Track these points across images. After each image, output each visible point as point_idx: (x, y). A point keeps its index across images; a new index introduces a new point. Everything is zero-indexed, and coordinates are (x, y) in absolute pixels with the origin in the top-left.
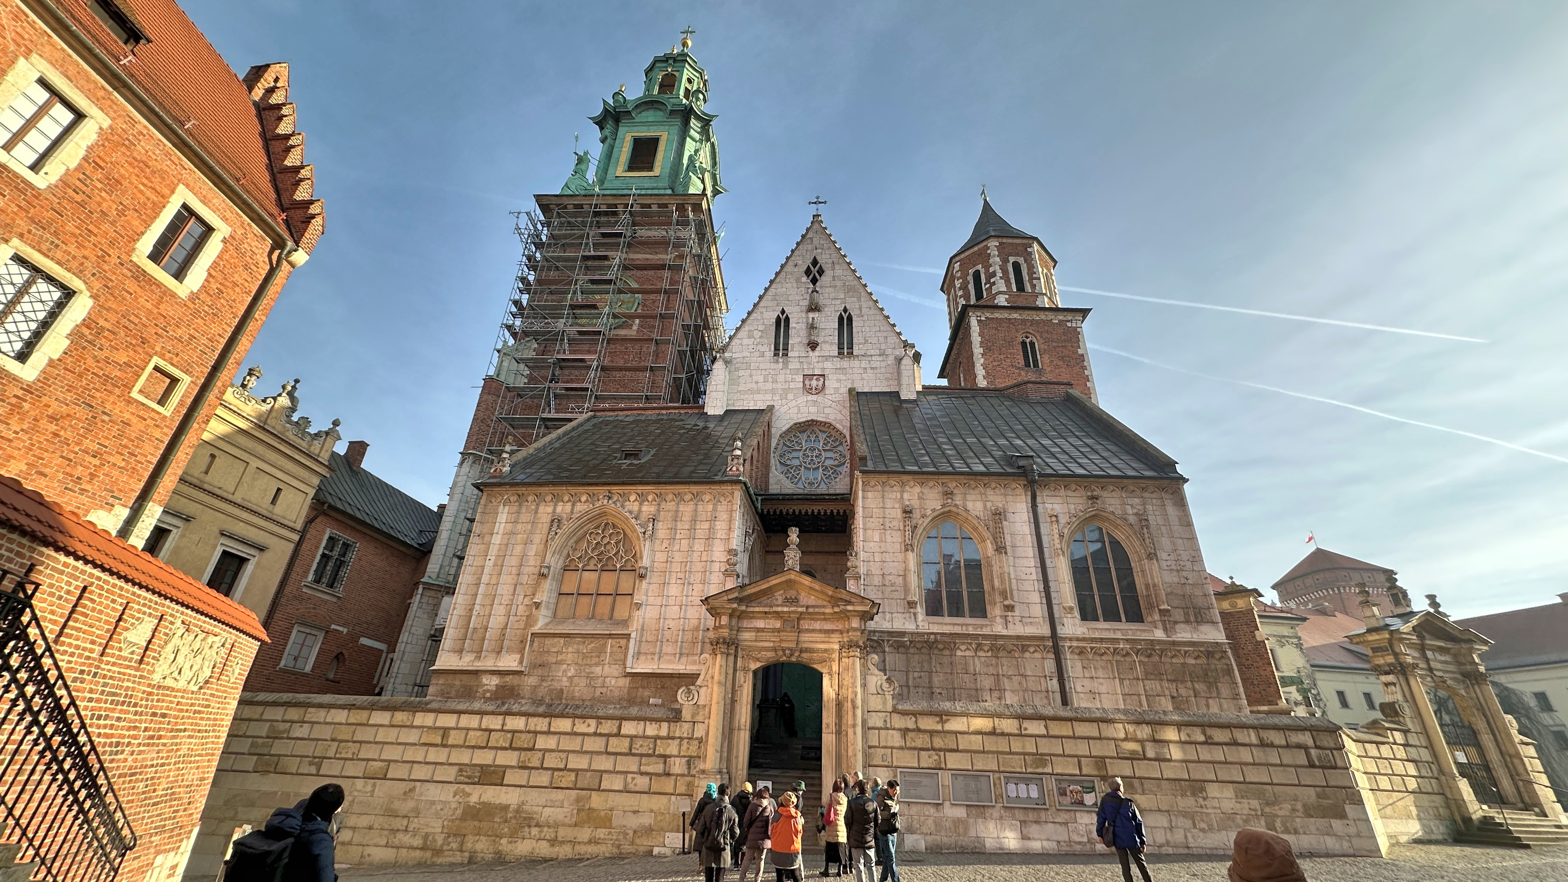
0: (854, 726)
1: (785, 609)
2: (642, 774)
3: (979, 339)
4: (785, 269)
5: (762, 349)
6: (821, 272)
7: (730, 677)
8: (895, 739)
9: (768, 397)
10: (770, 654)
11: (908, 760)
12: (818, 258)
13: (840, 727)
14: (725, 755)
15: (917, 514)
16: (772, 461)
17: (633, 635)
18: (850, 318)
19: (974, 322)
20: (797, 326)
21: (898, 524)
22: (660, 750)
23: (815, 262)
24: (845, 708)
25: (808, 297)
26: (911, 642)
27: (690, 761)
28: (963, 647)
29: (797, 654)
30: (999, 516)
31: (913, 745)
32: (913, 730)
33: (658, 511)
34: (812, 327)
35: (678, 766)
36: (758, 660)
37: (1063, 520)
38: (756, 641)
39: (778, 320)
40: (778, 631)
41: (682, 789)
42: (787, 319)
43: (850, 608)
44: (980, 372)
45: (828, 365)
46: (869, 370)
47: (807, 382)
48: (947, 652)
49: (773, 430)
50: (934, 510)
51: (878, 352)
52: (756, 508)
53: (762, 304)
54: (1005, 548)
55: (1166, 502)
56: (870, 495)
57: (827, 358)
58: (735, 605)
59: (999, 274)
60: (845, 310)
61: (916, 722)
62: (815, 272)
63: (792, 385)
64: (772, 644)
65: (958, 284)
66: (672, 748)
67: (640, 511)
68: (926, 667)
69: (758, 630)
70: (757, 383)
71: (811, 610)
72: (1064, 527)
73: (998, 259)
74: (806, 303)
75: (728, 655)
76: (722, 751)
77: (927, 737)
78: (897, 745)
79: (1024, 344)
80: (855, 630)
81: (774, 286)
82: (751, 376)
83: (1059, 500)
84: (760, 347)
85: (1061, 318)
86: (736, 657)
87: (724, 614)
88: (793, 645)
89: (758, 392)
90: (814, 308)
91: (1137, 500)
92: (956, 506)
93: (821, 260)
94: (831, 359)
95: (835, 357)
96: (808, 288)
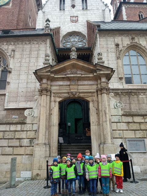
0: (106, 121)
1: (72, 75)
2: (9, 147)
3: (125, 13)
5: (55, 8)
7: (48, 104)
8: (124, 126)
9: (58, 24)
10: (66, 95)
11: (130, 135)
13: (99, 123)
14: (47, 137)
15: (121, 46)
17: (7, 94)
19: (124, 8)
20: (67, 0)
21: (114, 50)
22: (17, 137)
24: (101, 115)
26: (121, 92)
27: (32, 140)
28: (142, 94)
29: (78, 94)
31: (132, 129)
32: (131, 123)
33: (16, 48)
35: (25, 142)
36: (60, 97)
38: (59, 90)
40: (69, 85)
41: (28, 152)
43: (102, 72)
45: (79, 13)
46: (93, 14)
47: (72, 19)
48: (135, 96)
49: (60, 35)
50: (128, 44)
51: (96, 8)
52: (56, 51)
56: (102, 40)
58: (49, 74)
61: (133, 119)
63: (66, 20)
64: (66, 91)
66: (23, 135)
67: (8, 48)
68: (128, 102)
69: (60, 86)
70: (54, 19)
71: (83, 76)
75: (47, 95)
76: (45, 135)
77: (138, 125)
78: (125, 129)
79: (139, 15)
80: (104, 82)
82: (52, 17)
84: (54, 7)
86: (50, 96)
87: (44, 78)
88: (76, 91)
89: (55, 22)
92: (136, 43)
94: (80, 11)
95: (81, 10)
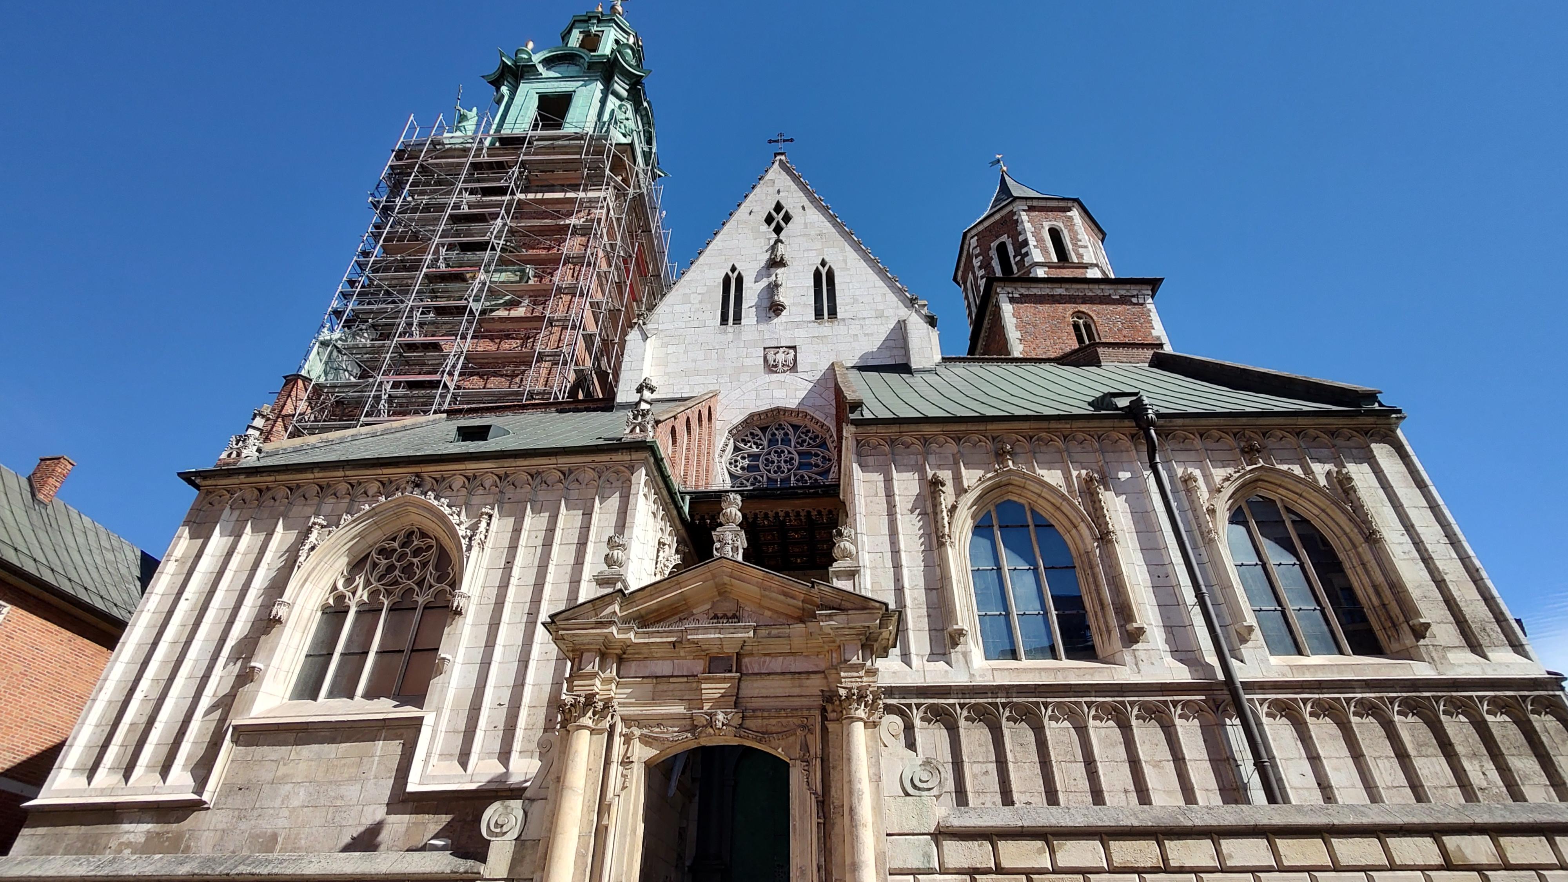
0: (859, 866)
1: (713, 634)
3: (1014, 321)
4: (736, 218)
5: (703, 317)
6: (787, 218)
9: (711, 380)
10: (681, 731)
12: (783, 203)
13: (828, 873)
15: (954, 488)
16: (717, 468)
17: (429, 720)
18: (830, 273)
19: (1004, 301)
20: (754, 287)
23: (778, 208)
24: (837, 831)
25: (768, 250)
29: (735, 723)
30: (1095, 483)
32: (988, 871)
33: (500, 502)
34: (773, 286)
36: (656, 742)
37: (1207, 486)
38: (654, 701)
39: (727, 280)
40: (699, 679)
42: (740, 280)
43: (840, 622)
45: (800, 334)
46: (860, 339)
47: (770, 357)
49: (718, 425)
50: (983, 480)
51: (872, 314)
53: (703, 261)
54: (1114, 533)
56: (871, 460)
57: (798, 324)
58: (611, 629)
59: (1033, 242)
60: (823, 263)
61: (994, 853)
62: (777, 220)
63: (748, 362)
64: (684, 708)
65: (976, 263)
67: (466, 505)
70: (694, 362)
71: (763, 634)
72: (1212, 497)
74: (767, 256)
75: (594, 732)
79: (1076, 327)
80: (851, 665)
82: (686, 353)
83: (1193, 456)
84: (699, 315)
85: (1123, 292)
87: (589, 649)
89: (697, 372)
90: (775, 263)
91: (1326, 452)
92: (1020, 470)
93: (787, 206)
94: (805, 325)
95: (810, 322)
96: (769, 239)
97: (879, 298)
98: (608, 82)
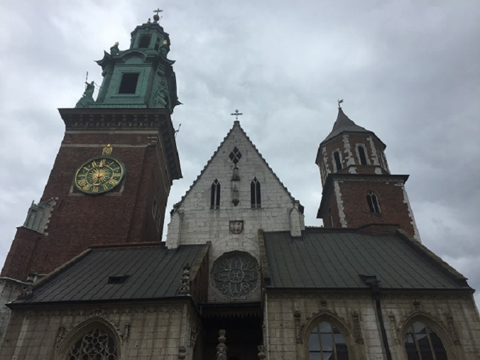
3: (340, 195)
4: (218, 155)
5: (203, 205)
6: (240, 156)
9: (207, 236)
12: (238, 147)
15: (303, 317)
16: (210, 279)
18: (258, 185)
19: (336, 185)
20: (225, 190)
21: (291, 324)
23: (236, 150)
25: (232, 171)
30: (357, 317)
33: (132, 320)
34: (235, 191)
37: (398, 319)
39: (213, 186)
42: (219, 186)
44: (342, 215)
45: (245, 215)
47: (232, 226)
50: (314, 314)
51: (276, 206)
53: (202, 177)
54: (362, 340)
55: (463, 306)
57: (244, 210)
59: (350, 154)
60: (255, 179)
62: (235, 156)
63: (222, 228)
65: (325, 160)
70: (200, 227)
72: (400, 324)
73: (349, 145)
74: (231, 175)
79: (368, 197)
81: (210, 165)
82: (196, 222)
83: (395, 306)
85: (391, 181)
89: (201, 233)
90: (236, 178)
91: (445, 305)
92: (328, 311)
93: (240, 149)
94: (247, 211)
95: (249, 209)
96: (232, 166)
97: (279, 198)
98: (155, 67)
